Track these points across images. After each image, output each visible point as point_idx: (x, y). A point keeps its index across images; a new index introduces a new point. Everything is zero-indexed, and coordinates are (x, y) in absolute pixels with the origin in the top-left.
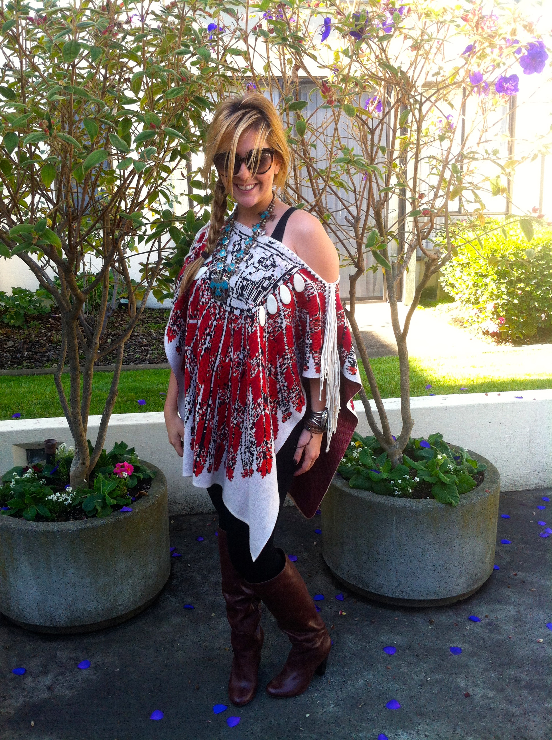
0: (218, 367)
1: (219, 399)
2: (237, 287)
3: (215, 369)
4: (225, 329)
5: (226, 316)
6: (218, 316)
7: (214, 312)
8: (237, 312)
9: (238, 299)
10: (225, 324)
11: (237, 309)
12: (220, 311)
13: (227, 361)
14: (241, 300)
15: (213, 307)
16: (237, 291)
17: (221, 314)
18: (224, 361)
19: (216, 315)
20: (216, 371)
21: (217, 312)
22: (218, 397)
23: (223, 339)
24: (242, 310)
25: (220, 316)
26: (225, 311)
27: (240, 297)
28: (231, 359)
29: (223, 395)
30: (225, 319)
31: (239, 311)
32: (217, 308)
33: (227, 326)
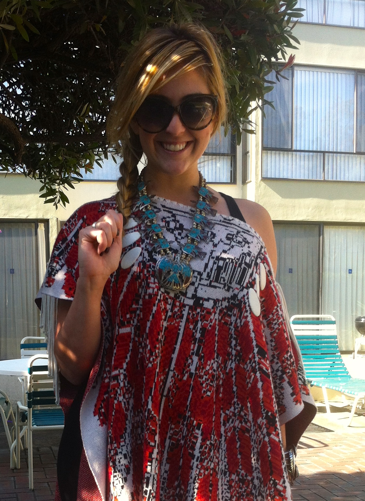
0: (169, 390)
1: (170, 438)
2: (208, 270)
3: (165, 393)
4: (181, 332)
5: (185, 313)
6: (170, 314)
7: (165, 308)
8: (209, 305)
9: (210, 286)
10: (183, 324)
11: (208, 300)
12: (174, 306)
13: (185, 378)
14: (215, 287)
15: (164, 300)
16: (209, 276)
17: (176, 310)
18: (181, 379)
19: (167, 312)
20: (167, 396)
21: (169, 307)
22: (169, 435)
23: (178, 347)
24: (216, 301)
25: (174, 314)
26: (183, 306)
27: (213, 284)
28: (191, 374)
29: (176, 433)
30: (182, 317)
31: (211, 302)
32: (169, 301)
33: (186, 328)
